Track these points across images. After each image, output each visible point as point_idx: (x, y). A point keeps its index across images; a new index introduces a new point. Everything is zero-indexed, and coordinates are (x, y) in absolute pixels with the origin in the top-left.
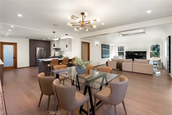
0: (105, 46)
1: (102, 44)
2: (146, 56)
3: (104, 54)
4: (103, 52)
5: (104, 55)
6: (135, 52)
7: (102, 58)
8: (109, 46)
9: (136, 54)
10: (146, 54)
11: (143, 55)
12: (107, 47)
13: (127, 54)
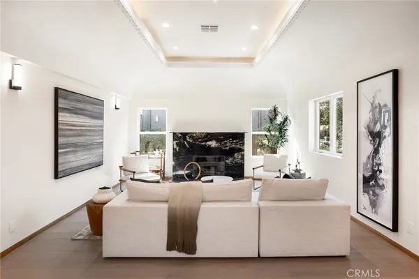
0: (80, 106)
1: (56, 90)
2: (244, 151)
3: (75, 152)
4: (61, 140)
5: (71, 157)
6: (208, 134)
7: (56, 177)
8: (101, 103)
9: (213, 144)
10: (243, 144)
11: (233, 146)
12: (89, 107)
13: (177, 144)
